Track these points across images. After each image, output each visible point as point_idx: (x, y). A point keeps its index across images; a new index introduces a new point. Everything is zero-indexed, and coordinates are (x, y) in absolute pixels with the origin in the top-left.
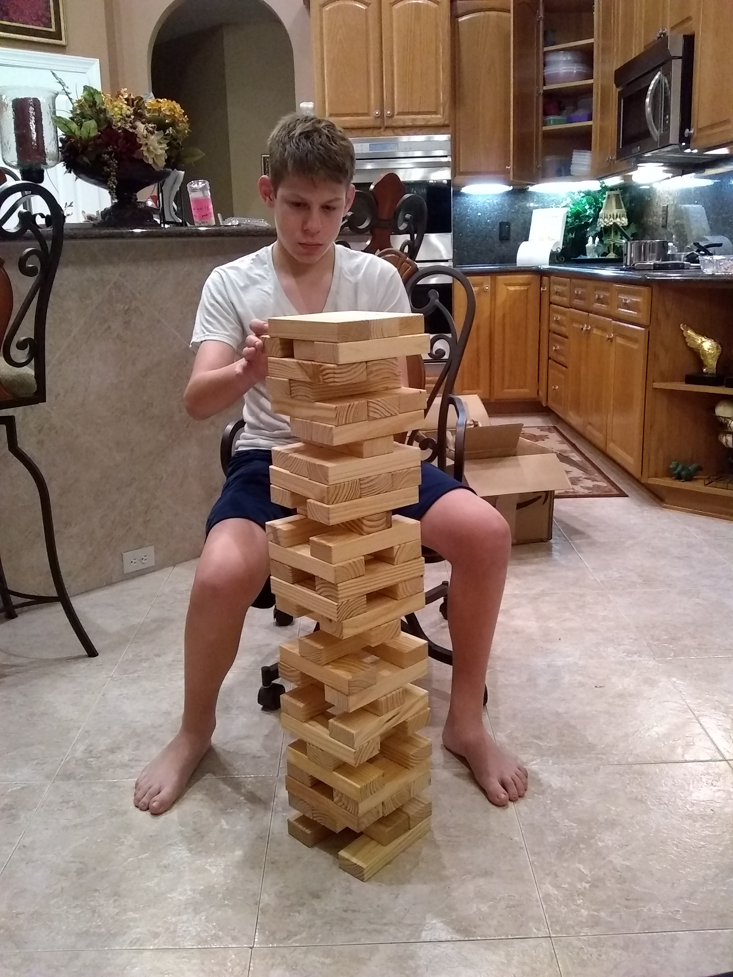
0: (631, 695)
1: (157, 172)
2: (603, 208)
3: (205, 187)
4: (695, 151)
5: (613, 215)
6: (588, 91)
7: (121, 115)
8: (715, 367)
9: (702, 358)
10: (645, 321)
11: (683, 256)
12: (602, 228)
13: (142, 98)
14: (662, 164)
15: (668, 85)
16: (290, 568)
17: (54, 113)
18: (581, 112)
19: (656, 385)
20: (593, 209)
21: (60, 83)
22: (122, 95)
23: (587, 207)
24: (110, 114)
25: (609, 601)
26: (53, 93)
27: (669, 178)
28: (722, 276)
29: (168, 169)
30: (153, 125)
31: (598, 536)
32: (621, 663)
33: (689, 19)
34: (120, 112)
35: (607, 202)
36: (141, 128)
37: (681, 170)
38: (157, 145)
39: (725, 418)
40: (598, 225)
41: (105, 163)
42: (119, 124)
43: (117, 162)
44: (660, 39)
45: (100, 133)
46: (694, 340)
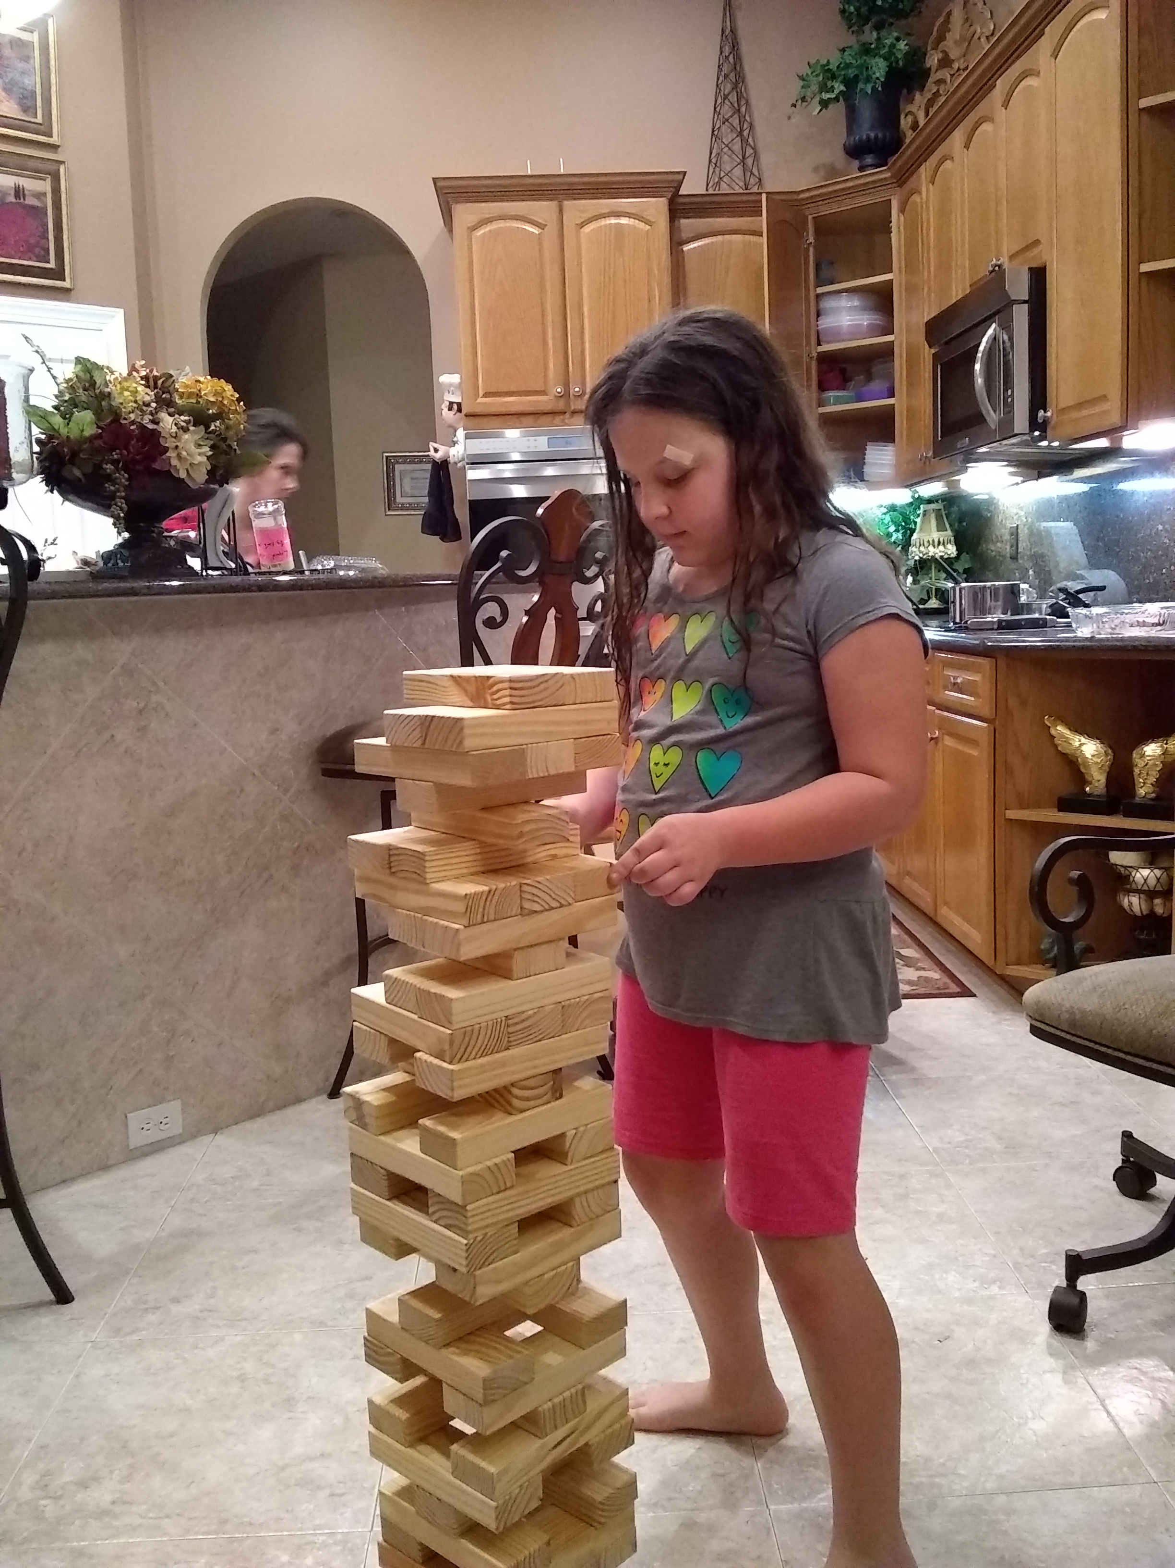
0: (989, 1361)
1: (192, 490)
2: (917, 531)
3: (276, 511)
4: (1056, 444)
5: (933, 541)
6: (886, 353)
7: (136, 402)
8: (1104, 785)
9: (1083, 770)
10: (987, 712)
11: (1045, 606)
12: (916, 561)
13: (171, 376)
14: (1006, 463)
15: (1008, 344)
16: (382, 1171)
17: (27, 399)
18: (876, 385)
19: (1012, 814)
20: (901, 532)
21: (37, 352)
22: (137, 371)
23: (892, 529)
24: (117, 401)
25: (949, 1186)
26: (26, 368)
27: (1017, 484)
28: (1108, 640)
29: (212, 486)
30: (187, 418)
31: (926, 1067)
32: (969, 1301)
33: (1037, 242)
34: (133, 399)
35: (923, 522)
36: (167, 422)
37: (1036, 472)
38: (193, 447)
39: (1125, 867)
40: (910, 557)
41: (109, 478)
42: (132, 416)
43: (126, 476)
44: (993, 274)
45: (100, 431)
46: (1067, 741)
